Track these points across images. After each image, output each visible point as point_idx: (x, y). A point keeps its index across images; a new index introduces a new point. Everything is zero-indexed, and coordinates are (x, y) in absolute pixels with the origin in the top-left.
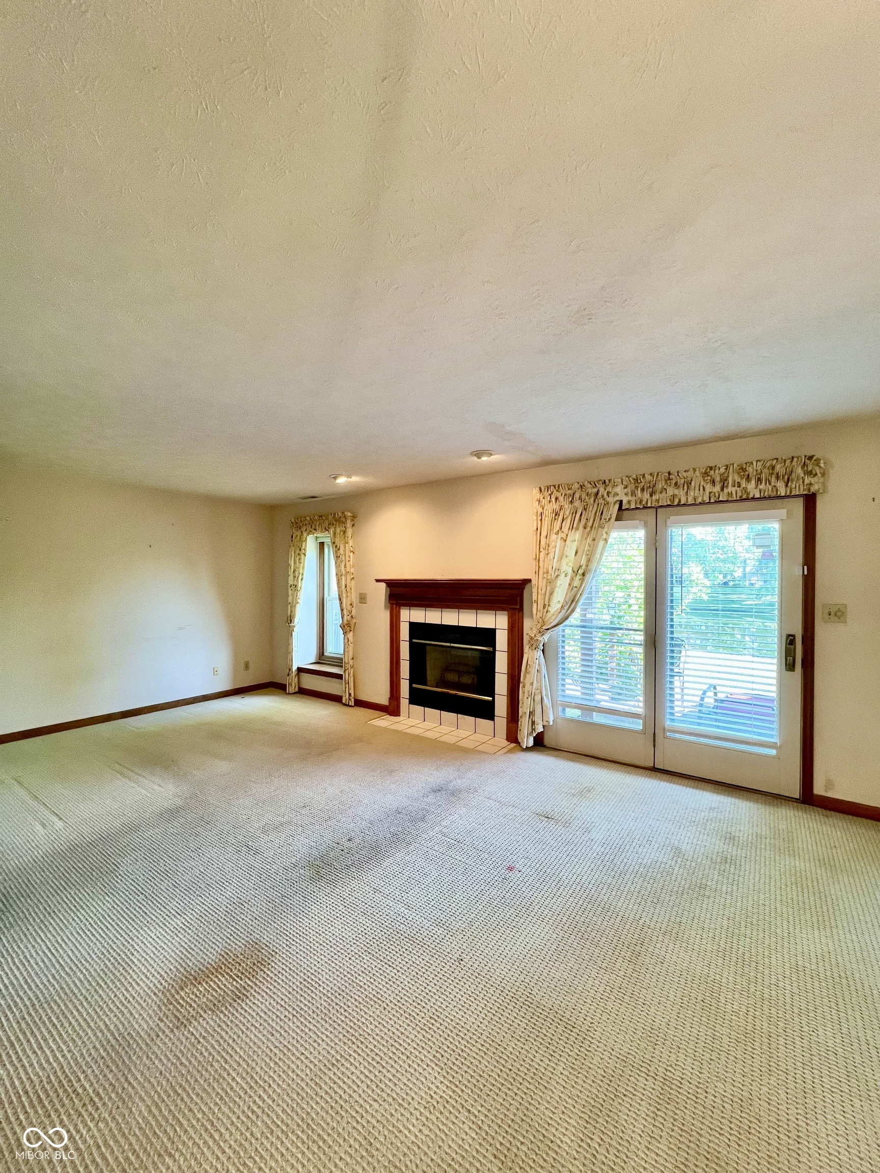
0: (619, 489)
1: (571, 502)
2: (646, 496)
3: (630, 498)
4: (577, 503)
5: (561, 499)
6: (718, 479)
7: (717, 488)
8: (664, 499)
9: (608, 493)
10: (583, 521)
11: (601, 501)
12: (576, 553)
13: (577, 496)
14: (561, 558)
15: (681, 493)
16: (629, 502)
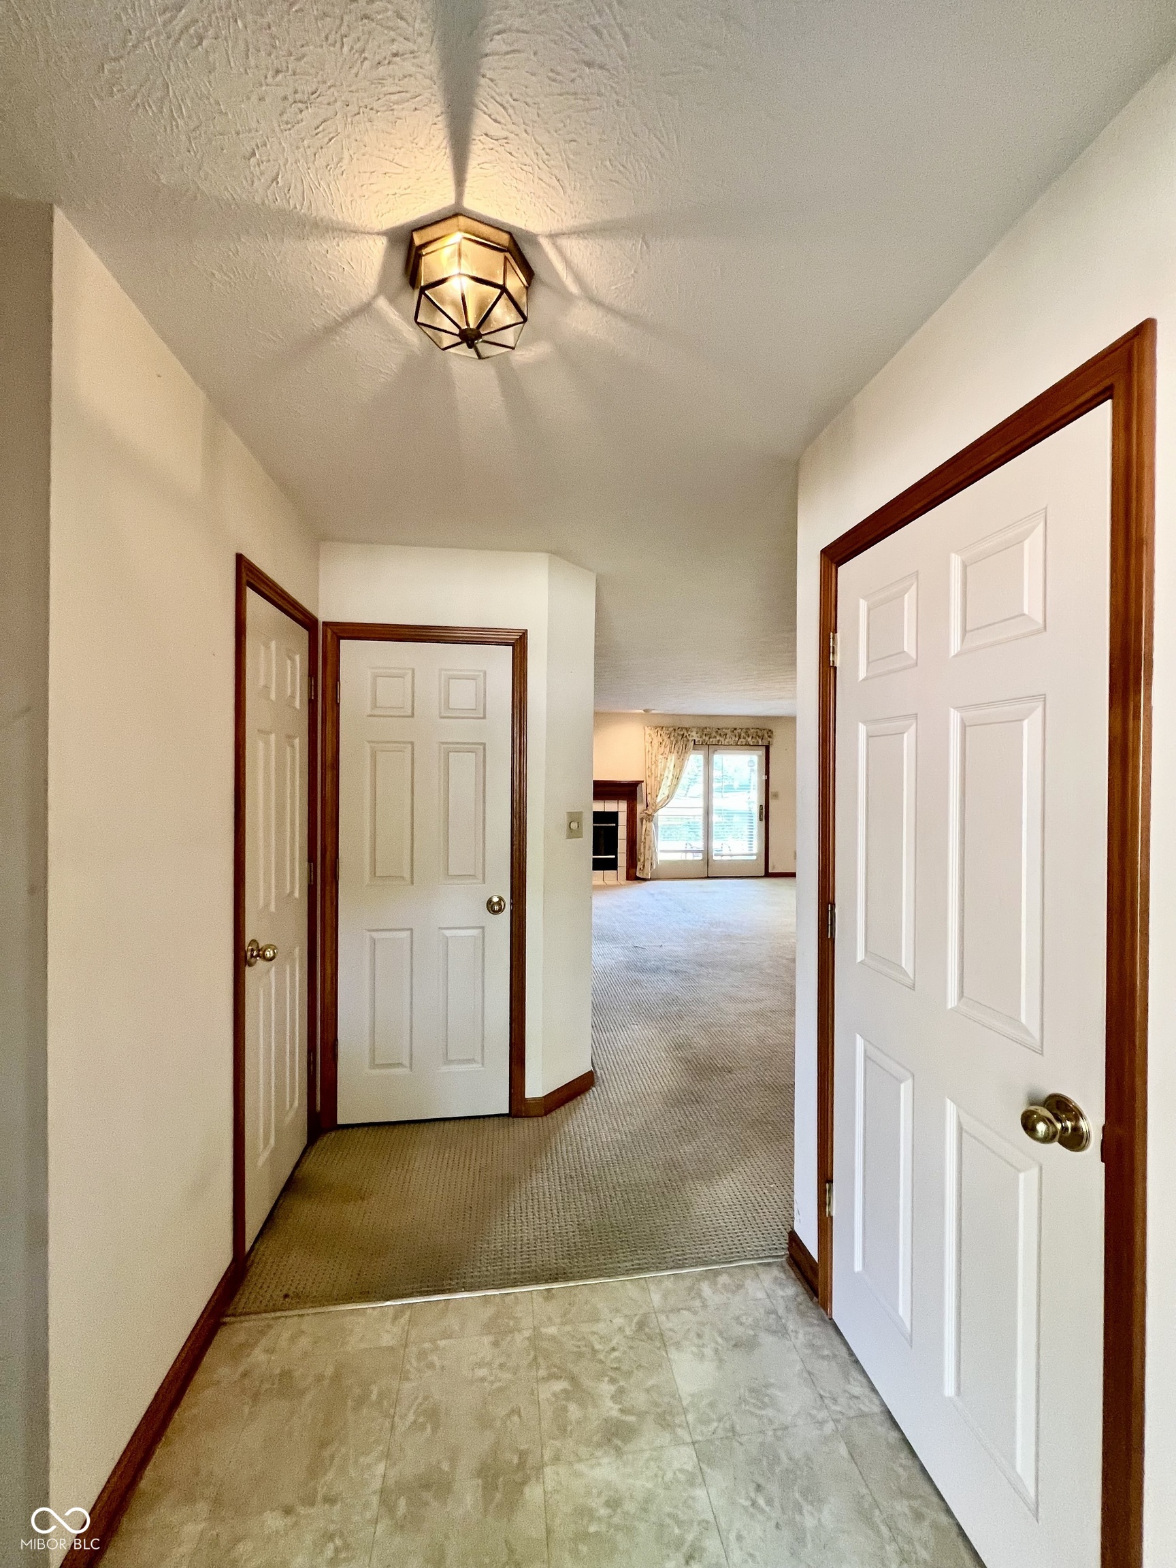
0: (694, 734)
1: (669, 738)
2: (707, 738)
3: (699, 739)
4: (672, 738)
5: (663, 735)
6: (737, 735)
7: (737, 739)
8: (714, 741)
9: (689, 735)
10: (676, 749)
11: (685, 739)
12: (674, 767)
13: (673, 734)
14: (664, 769)
15: (722, 739)
16: (699, 741)
